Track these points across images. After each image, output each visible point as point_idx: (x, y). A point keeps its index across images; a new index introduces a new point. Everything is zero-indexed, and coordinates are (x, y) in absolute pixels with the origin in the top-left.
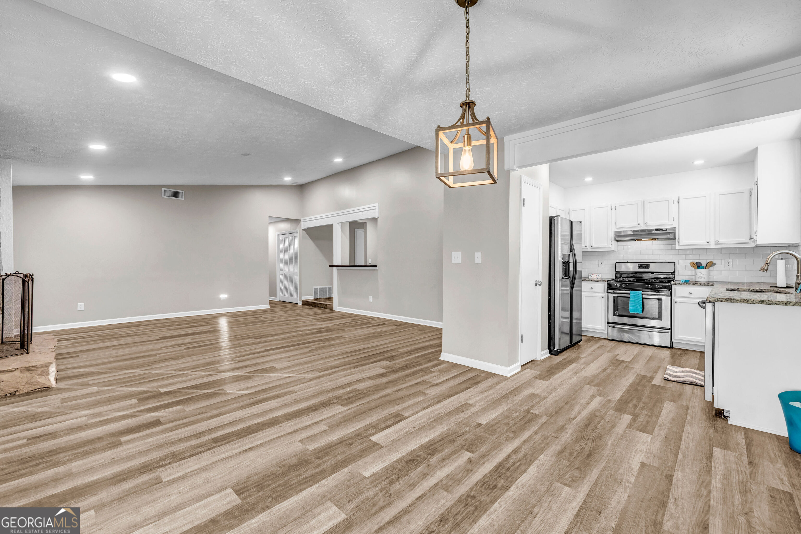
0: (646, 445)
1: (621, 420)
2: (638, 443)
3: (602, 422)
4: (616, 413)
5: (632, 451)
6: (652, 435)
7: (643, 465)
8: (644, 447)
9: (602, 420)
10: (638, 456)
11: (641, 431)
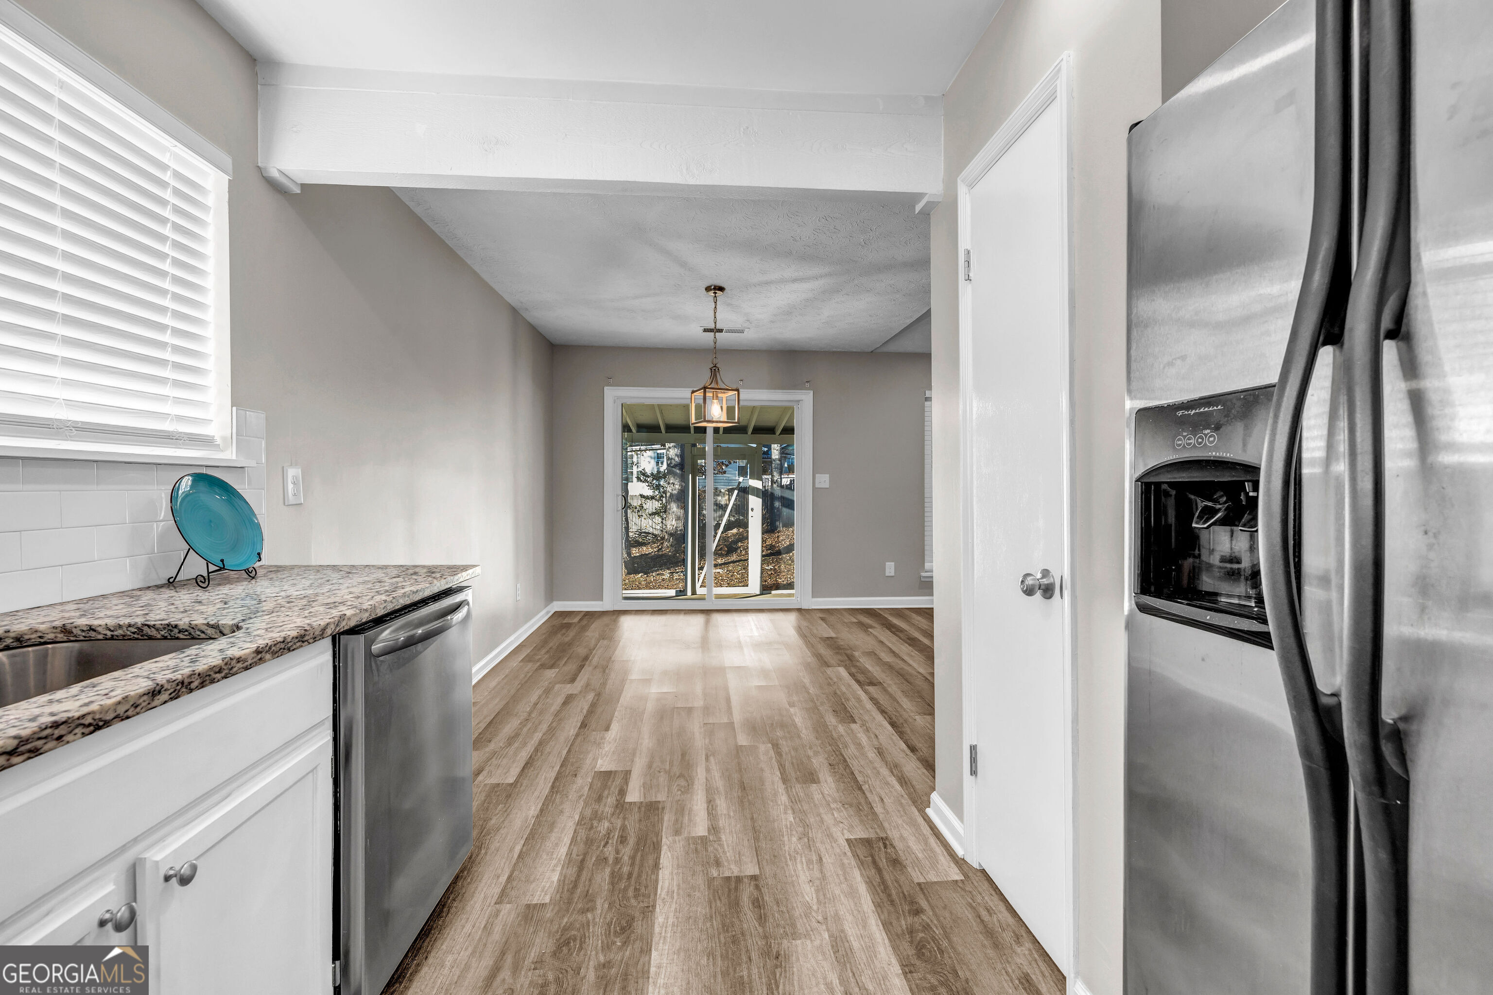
0: (604, 753)
1: (642, 783)
2: (614, 751)
3: (667, 767)
4: (654, 799)
5: (619, 740)
6: (595, 772)
7: (607, 729)
8: (606, 749)
9: (670, 769)
10: (613, 736)
11: (611, 772)
